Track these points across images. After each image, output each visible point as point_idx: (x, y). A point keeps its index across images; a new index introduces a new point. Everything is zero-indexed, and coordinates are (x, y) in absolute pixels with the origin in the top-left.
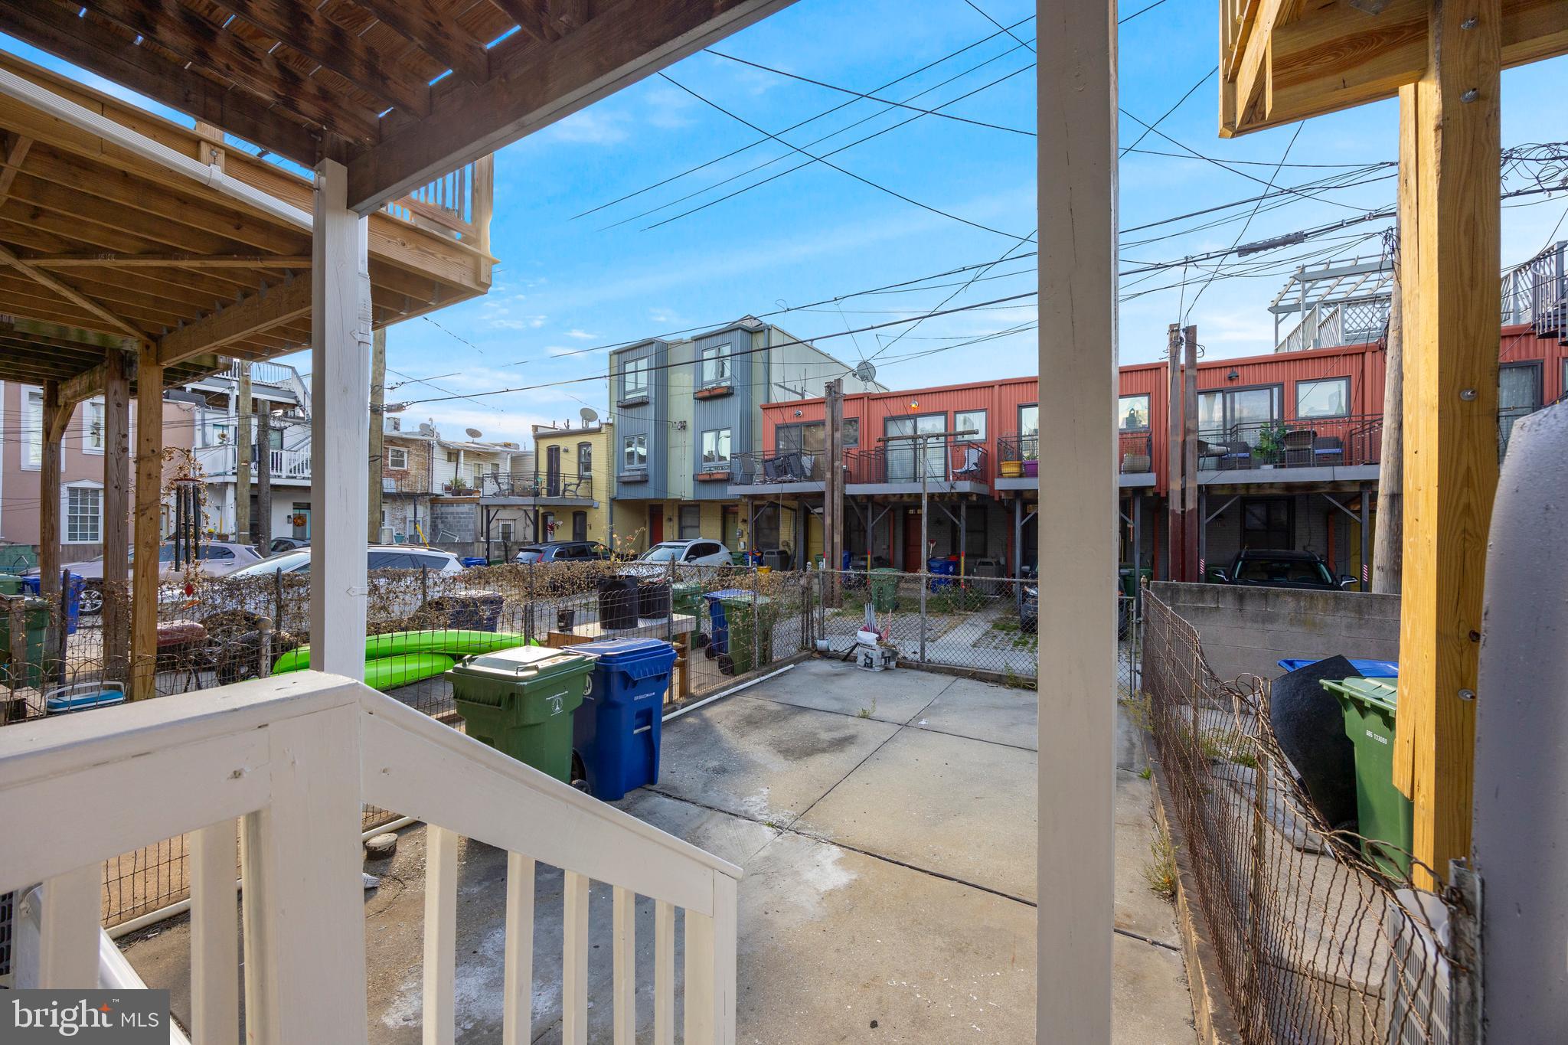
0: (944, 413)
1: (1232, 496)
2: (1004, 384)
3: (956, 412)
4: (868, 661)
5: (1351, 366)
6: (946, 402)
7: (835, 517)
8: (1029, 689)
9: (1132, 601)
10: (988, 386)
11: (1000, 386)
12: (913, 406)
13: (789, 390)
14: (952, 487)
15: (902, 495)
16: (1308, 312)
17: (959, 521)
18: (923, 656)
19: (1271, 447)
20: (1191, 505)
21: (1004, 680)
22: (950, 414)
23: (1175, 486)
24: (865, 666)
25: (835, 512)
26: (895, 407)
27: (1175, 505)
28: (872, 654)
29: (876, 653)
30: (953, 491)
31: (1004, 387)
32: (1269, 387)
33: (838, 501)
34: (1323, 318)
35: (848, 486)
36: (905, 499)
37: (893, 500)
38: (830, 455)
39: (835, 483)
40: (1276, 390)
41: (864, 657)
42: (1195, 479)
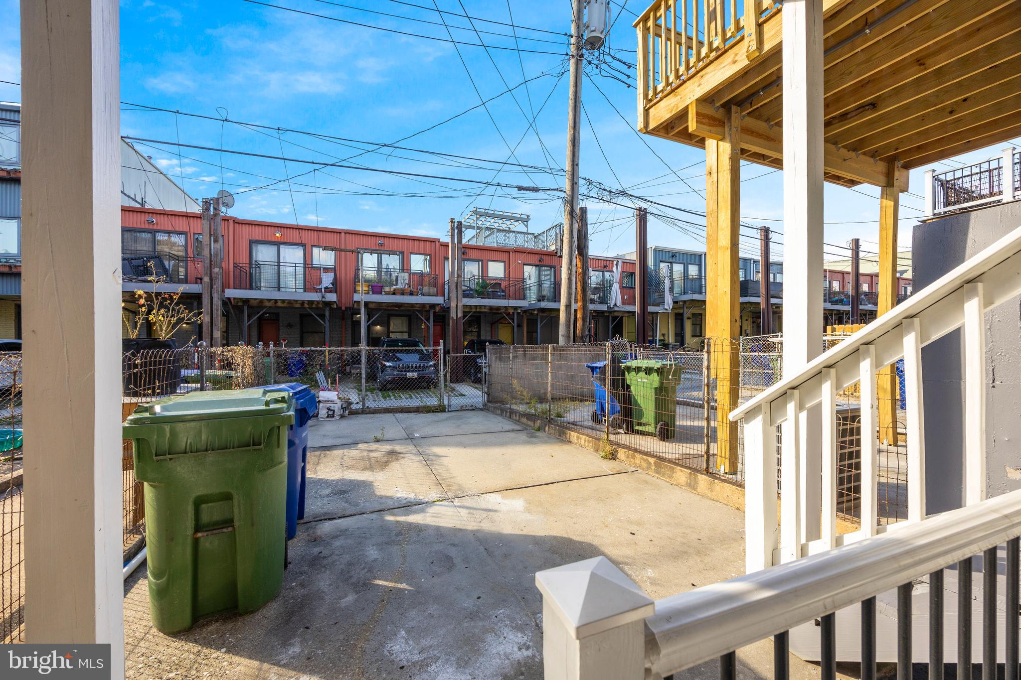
0: (303, 245)
1: (470, 312)
2: (348, 232)
3: (313, 246)
4: (330, 413)
5: (504, 256)
6: (306, 237)
7: (214, 316)
8: (436, 412)
9: (482, 356)
10: (338, 232)
11: (345, 233)
12: (278, 235)
13: (129, 197)
14: (323, 297)
15: (276, 301)
16: (478, 231)
17: (325, 322)
18: (364, 405)
19: (481, 290)
20: (460, 315)
21: (421, 409)
22: (308, 247)
23: (453, 304)
24: (328, 417)
25: (214, 312)
26: (258, 233)
27: (453, 314)
28: (334, 407)
29: (337, 407)
30: (324, 300)
31: (347, 235)
32: (478, 261)
33: (217, 303)
34: (486, 235)
35: (227, 290)
36: (280, 304)
37: (267, 304)
38: (208, 261)
39: (215, 287)
40: (480, 263)
41: (326, 410)
42: (461, 301)
